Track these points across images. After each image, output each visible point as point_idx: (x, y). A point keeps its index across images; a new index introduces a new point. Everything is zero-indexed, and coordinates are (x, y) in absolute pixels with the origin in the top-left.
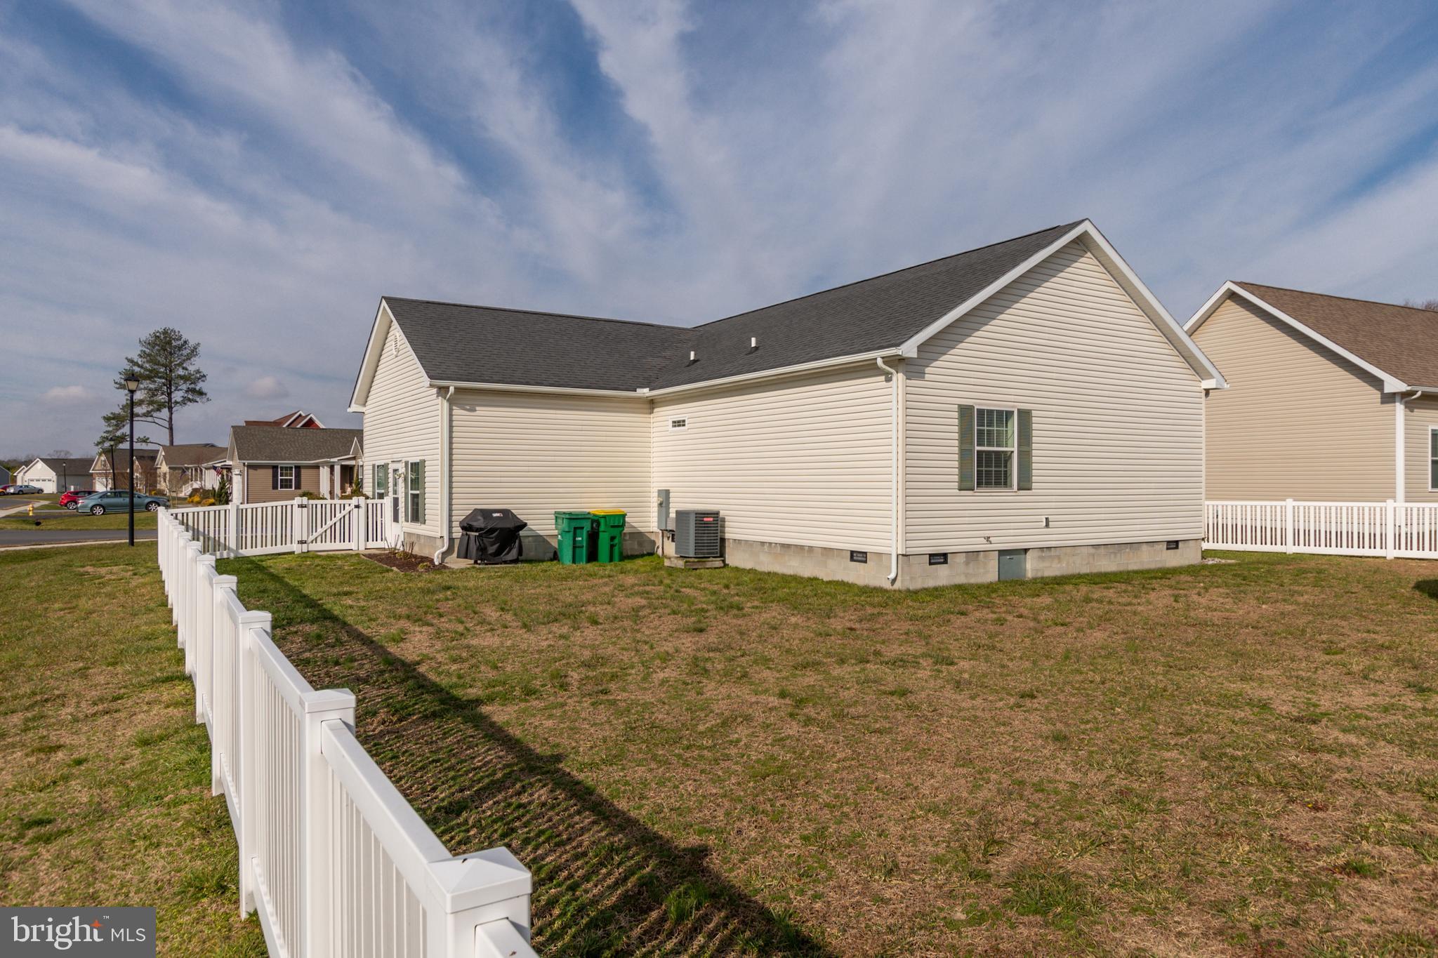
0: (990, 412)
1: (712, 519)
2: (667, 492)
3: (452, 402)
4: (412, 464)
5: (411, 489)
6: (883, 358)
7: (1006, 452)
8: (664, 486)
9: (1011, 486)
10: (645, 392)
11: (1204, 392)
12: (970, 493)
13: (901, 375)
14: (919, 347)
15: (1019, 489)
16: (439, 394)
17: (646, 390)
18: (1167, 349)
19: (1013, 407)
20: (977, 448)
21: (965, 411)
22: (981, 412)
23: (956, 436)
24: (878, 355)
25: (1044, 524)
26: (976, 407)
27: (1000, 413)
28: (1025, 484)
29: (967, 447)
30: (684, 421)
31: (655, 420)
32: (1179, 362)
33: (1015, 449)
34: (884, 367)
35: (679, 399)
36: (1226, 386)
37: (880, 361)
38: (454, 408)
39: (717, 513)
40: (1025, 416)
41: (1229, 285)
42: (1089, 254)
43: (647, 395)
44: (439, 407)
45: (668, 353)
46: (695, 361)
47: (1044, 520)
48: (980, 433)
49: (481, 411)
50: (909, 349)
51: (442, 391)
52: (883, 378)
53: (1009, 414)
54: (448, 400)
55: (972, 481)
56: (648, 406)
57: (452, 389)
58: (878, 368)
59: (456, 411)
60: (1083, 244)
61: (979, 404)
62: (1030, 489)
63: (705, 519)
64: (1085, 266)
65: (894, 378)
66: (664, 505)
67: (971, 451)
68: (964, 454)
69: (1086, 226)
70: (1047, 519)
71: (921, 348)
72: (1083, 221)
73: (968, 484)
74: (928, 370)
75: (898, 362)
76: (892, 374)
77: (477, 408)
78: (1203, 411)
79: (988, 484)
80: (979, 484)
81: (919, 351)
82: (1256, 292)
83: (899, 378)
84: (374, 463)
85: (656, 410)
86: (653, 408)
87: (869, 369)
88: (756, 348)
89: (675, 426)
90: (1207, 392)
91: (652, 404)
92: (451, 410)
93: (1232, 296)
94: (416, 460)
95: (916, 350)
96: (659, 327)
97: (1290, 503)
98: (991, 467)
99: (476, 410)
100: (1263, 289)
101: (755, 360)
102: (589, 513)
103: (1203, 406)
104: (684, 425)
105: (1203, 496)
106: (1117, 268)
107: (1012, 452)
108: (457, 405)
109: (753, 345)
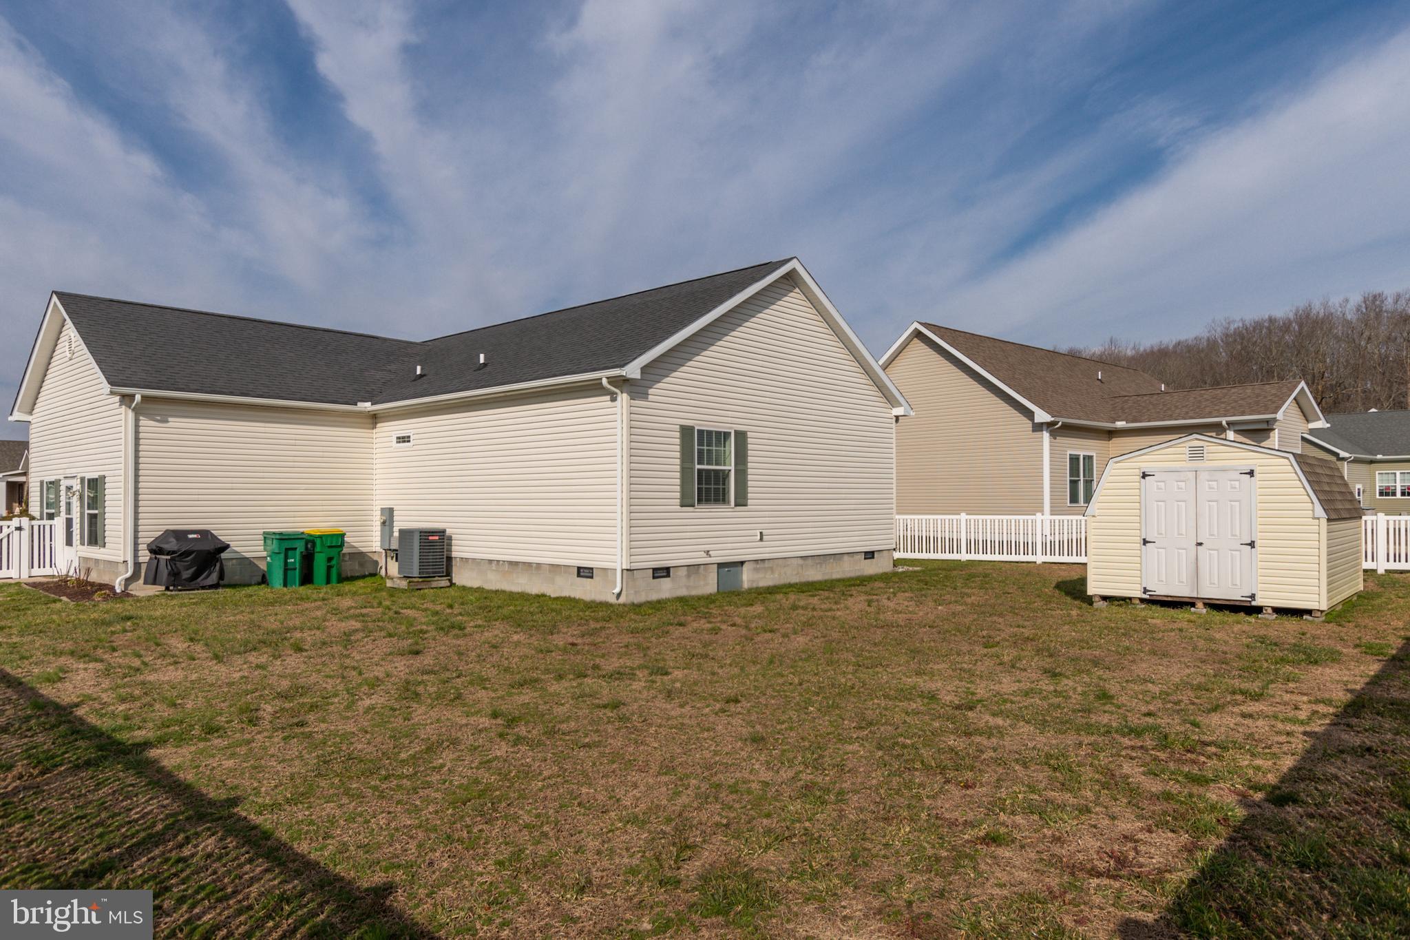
0: (710, 433)
1: (437, 538)
2: (391, 510)
3: (138, 412)
4: (89, 480)
5: (89, 509)
6: (608, 378)
7: (725, 470)
8: (387, 504)
9: (729, 503)
10: (366, 406)
11: (895, 418)
12: (691, 509)
13: (625, 395)
14: (642, 369)
15: (736, 505)
16: (122, 403)
17: (368, 404)
18: (864, 379)
19: (731, 428)
20: (697, 467)
21: (686, 432)
22: (701, 432)
23: (678, 455)
24: (603, 375)
25: (759, 538)
26: (696, 428)
27: (718, 433)
28: (741, 501)
29: (687, 465)
30: (409, 437)
31: (378, 435)
32: (873, 391)
33: (732, 468)
34: (609, 387)
35: (403, 414)
36: (912, 413)
37: (604, 381)
38: (141, 418)
39: (444, 531)
40: (741, 437)
41: (916, 325)
42: (797, 290)
43: (369, 409)
44: (123, 416)
45: (393, 367)
46: (421, 376)
47: (759, 534)
48: (700, 452)
49: (174, 422)
50: (633, 370)
51: (126, 399)
52: (608, 398)
53: (727, 435)
54: (133, 410)
55: (694, 498)
56: (369, 421)
57: (138, 398)
58: (603, 388)
59: (144, 422)
60: (791, 280)
61: (700, 425)
62: (746, 505)
63: (430, 538)
64: (794, 299)
65: (619, 398)
66: (387, 524)
67: (693, 469)
68: (685, 471)
69: (794, 265)
70: (761, 533)
71: (644, 370)
72: (791, 259)
73: (689, 501)
74: (651, 391)
75: (622, 383)
76: (616, 394)
77: (170, 419)
78: (894, 436)
79: (708, 501)
80: (700, 501)
81: (642, 373)
82: (937, 333)
83: (623, 398)
84: (42, 479)
85: (378, 425)
86: (376, 423)
87: (594, 389)
88: (485, 365)
89: (400, 442)
90: (897, 418)
91: (374, 419)
92: (137, 421)
93: (918, 335)
94: (95, 475)
95: (639, 371)
96: (385, 340)
97: (963, 516)
98: (710, 484)
99: (168, 422)
100: (942, 330)
101: (483, 376)
102: (303, 533)
103: (894, 431)
104: (409, 441)
105: (894, 511)
106: (822, 304)
107: (730, 470)
108: (145, 415)
109: (482, 361)
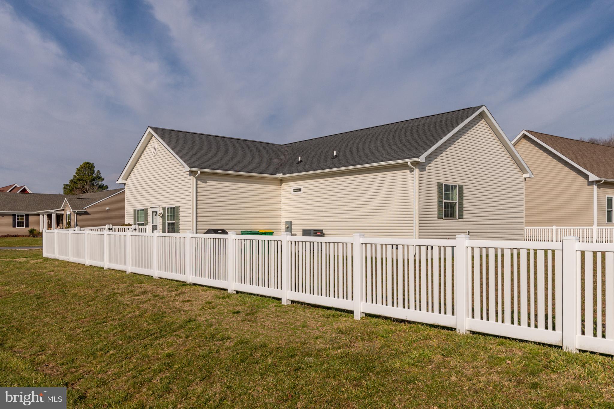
0: (449, 186)
1: (320, 233)
2: (291, 222)
3: (197, 179)
4: (168, 208)
5: (167, 221)
6: (411, 162)
7: (453, 203)
8: (289, 219)
9: (456, 217)
10: (280, 175)
11: (524, 179)
12: (441, 220)
13: (417, 170)
14: (425, 158)
15: (459, 219)
16: (190, 175)
17: (282, 174)
18: (511, 161)
19: (457, 184)
20: (444, 201)
21: (440, 185)
22: (445, 185)
23: (437, 195)
24: (409, 161)
25: (468, 233)
26: (444, 184)
27: (452, 186)
28: (461, 217)
29: (440, 200)
30: (301, 189)
31: (283, 188)
32: (515, 166)
33: (457, 202)
34: (411, 166)
36: (533, 176)
37: (409, 164)
38: (198, 181)
39: (322, 231)
40: (461, 187)
41: (524, 132)
42: (483, 120)
43: (281, 177)
44: (192, 180)
45: (281, 157)
46: (301, 161)
47: (468, 232)
48: (445, 194)
49: (210, 183)
50: (422, 159)
51: (192, 173)
52: (409, 171)
53: (456, 186)
54: (196, 178)
55: (443, 215)
56: (279, 182)
57: (199, 172)
58: (408, 166)
59: (199, 183)
60: (482, 116)
61: (445, 182)
62: (462, 219)
64: (482, 124)
65: (415, 171)
66: (289, 228)
67: (442, 202)
68: (440, 203)
69: (483, 108)
70: (469, 231)
71: (427, 158)
72: (482, 106)
73: (441, 216)
74: (427, 168)
75: (417, 164)
76: (414, 169)
77: (208, 182)
78: (524, 187)
79: (448, 216)
80: (445, 216)
81: (425, 160)
82: (535, 135)
83: (416, 171)
84: (135, 208)
86: (282, 183)
87: (404, 166)
88: (336, 156)
89: (295, 191)
90: (525, 178)
91: (281, 181)
92: (197, 182)
93: (525, 136)
94: (174, 206)
95: (424, 159)
97: (555, 227)
98: (449, 209)
99: (207, 183)
100: (537, 134)
101: (336, 162)
102: (259, 231)
103: (524, 185)
104: (301, 191)
105: (524, 225)
106: (494, 126)
107: (456, 203)
108: (199, 180)
109: (335, 154)
